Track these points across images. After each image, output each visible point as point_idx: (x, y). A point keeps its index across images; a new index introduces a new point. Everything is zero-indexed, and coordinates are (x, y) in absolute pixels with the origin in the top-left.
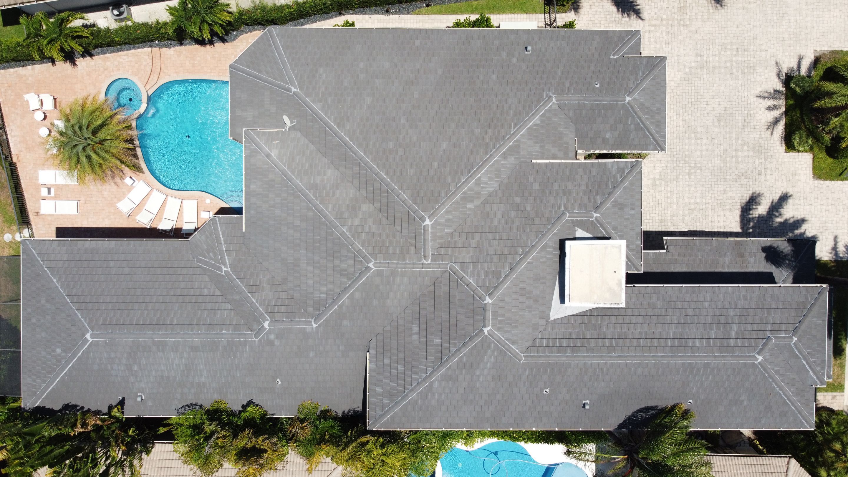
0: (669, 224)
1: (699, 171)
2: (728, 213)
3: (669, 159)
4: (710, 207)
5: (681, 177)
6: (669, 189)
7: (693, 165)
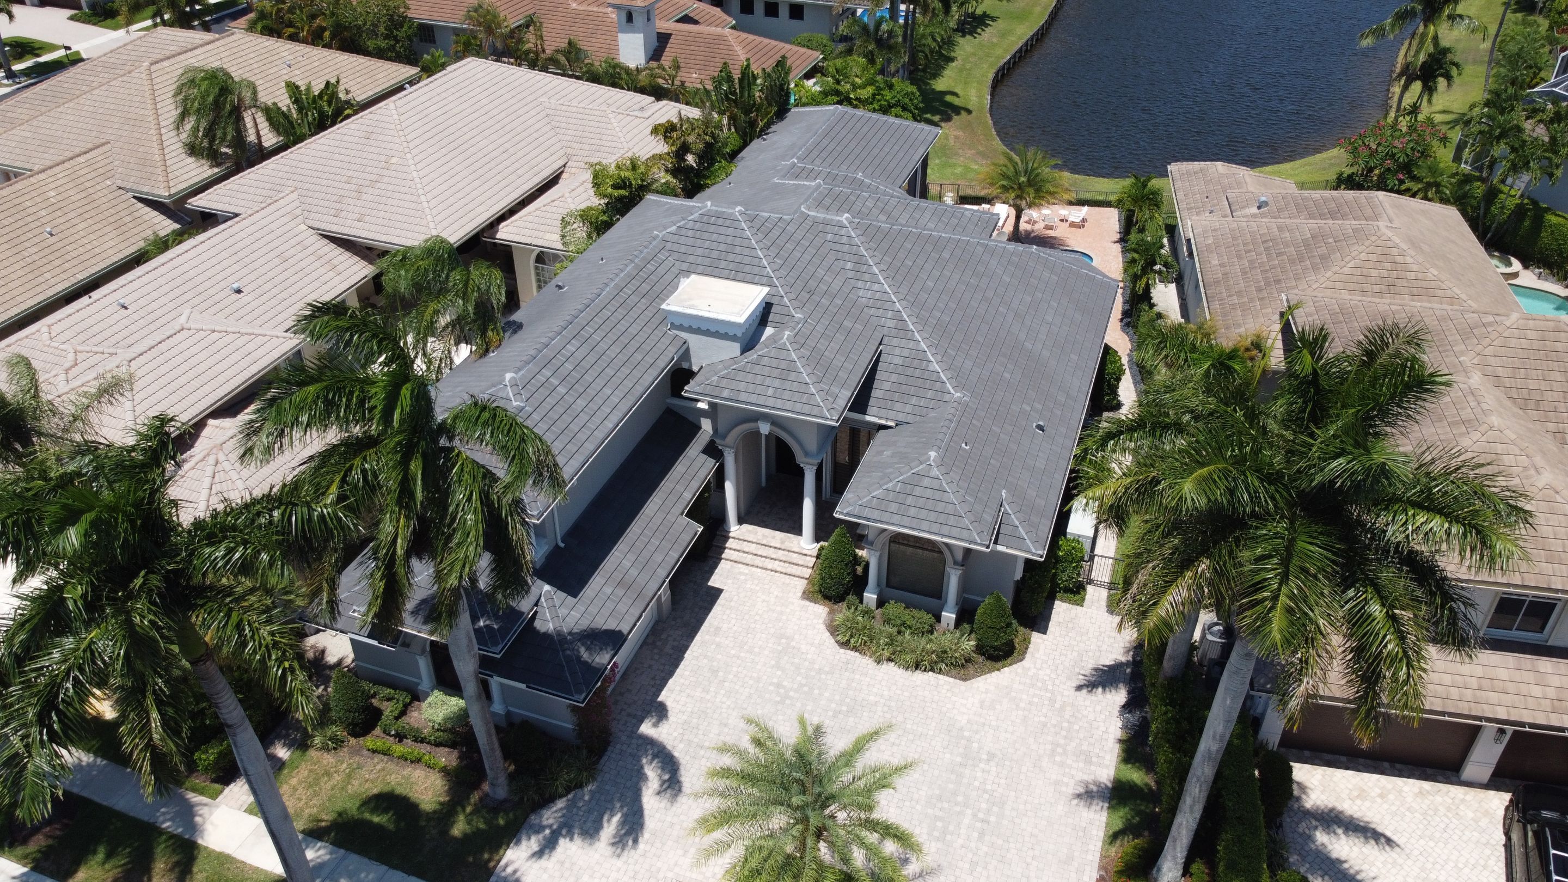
0: (707, 637)
1: (778, 699)
2: (685, 717)
3: (817, 667)
4: (708, 697)
5: (779, 673)
6: (766, 652)
7: (792, 694)
